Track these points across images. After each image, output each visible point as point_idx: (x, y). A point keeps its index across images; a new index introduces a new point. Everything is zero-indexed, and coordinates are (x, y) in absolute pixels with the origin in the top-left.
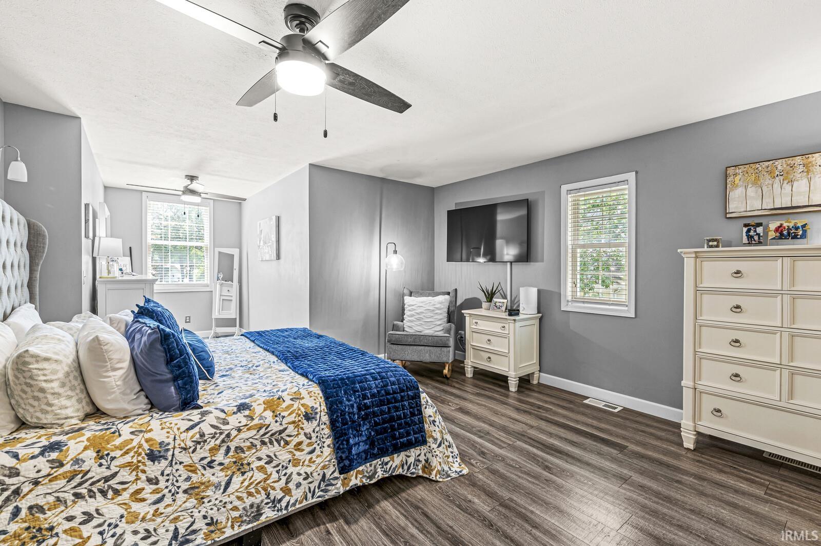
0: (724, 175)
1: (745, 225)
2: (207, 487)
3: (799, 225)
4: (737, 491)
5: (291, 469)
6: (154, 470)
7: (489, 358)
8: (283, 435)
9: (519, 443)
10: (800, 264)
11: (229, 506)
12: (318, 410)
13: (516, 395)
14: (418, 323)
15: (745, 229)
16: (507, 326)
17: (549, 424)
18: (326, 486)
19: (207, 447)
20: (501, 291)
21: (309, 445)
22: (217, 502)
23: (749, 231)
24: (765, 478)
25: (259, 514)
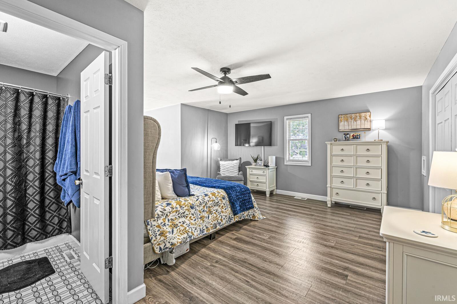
0: (338, 117)
1: (344, 134)
2: (204, 217)
3: (358, 135)
4: (343, 215)
5: (222, 214)
6: (193, 211)
7: (258, 185)
8: (218, 203)
9: (278, 210)
10: (358, 147)
11: (210, 223)
12: (225, 196)
13: (269, 198)
14: (227, 172)
15: (344, 135)
16: (265, 171)
17: (285, 205)
18: (230, 220)
19: (203, 206)
20: (260, 158)
21: (225, 207)
22: (207, 222)
23: (345, 136)
24: (350, 212)
25: (216, 227)
